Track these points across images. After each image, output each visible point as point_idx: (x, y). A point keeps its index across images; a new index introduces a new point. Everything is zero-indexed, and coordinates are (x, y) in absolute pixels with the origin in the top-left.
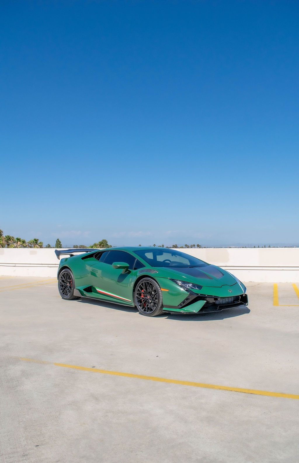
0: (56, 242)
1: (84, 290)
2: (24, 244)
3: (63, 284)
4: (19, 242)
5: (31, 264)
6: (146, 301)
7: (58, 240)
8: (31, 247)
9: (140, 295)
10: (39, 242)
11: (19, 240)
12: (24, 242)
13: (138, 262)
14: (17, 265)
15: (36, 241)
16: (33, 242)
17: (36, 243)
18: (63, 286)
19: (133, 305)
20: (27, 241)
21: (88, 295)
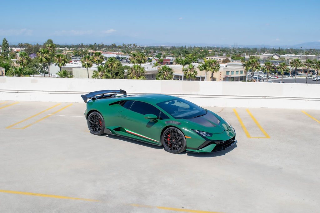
1: (114, 129)
3: (92, 123)
5: (32, 91)
6: (172, 143)
7: (5, 39)
9: (167, 138)
13: (162, 114)
14: (19, 92)
18: (92, 124)
19: (160, 144)
21: (118, 133)
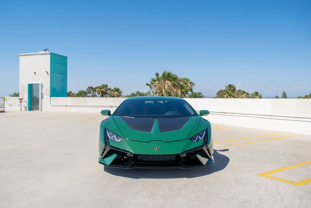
0: (282, 94)
2: (248, 96)
4: (244, 94)
7: (284, 92)
8: (253, 98)
10: (258, 94)
11: (244, 92)
12: (248, 94)
15: (257, 94)
16: (255, 94)
17: (257, 95)
20: (250, 93)
